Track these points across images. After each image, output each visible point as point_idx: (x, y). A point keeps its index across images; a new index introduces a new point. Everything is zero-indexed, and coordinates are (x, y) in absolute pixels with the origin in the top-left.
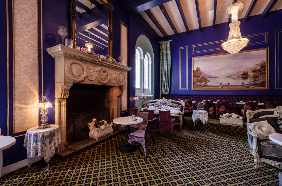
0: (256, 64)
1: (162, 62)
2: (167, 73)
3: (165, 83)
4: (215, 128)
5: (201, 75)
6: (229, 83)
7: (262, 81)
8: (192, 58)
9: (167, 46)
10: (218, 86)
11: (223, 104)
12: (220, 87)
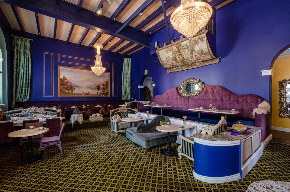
0: (104, 81)
1: (17, 62)
2: (26, 77)
3: (22, 88)
4: (87, 125)
5: (68, 84)
6: (89, 92)
7: (107, 92)
8: (59, 66)
9: (25, 44)
10: (82, 94)
11: (89, 108)
12: (83, 95)
